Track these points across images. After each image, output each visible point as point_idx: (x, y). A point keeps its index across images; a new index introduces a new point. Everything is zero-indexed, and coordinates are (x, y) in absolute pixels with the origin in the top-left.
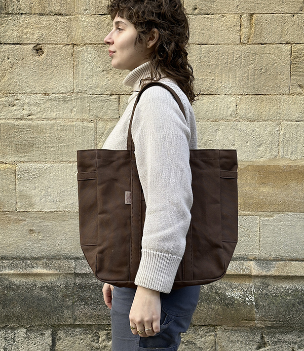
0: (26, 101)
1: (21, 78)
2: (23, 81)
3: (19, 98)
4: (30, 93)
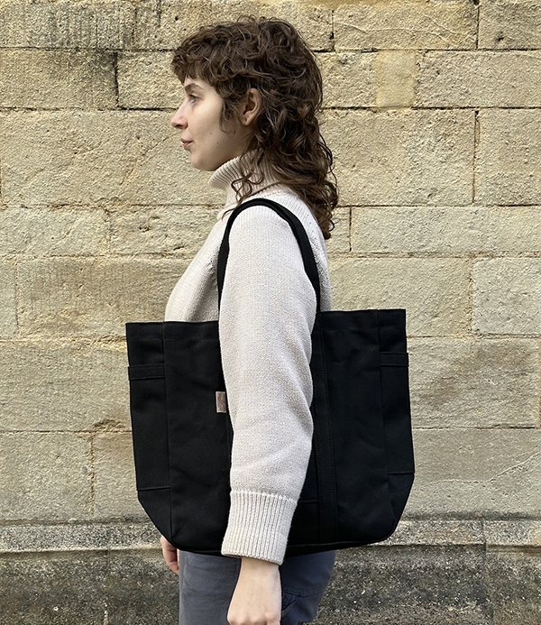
0: (173, 220)
1: (161, 175)
2: (167, 181)
3: (158, 214)
4: (180, 205)
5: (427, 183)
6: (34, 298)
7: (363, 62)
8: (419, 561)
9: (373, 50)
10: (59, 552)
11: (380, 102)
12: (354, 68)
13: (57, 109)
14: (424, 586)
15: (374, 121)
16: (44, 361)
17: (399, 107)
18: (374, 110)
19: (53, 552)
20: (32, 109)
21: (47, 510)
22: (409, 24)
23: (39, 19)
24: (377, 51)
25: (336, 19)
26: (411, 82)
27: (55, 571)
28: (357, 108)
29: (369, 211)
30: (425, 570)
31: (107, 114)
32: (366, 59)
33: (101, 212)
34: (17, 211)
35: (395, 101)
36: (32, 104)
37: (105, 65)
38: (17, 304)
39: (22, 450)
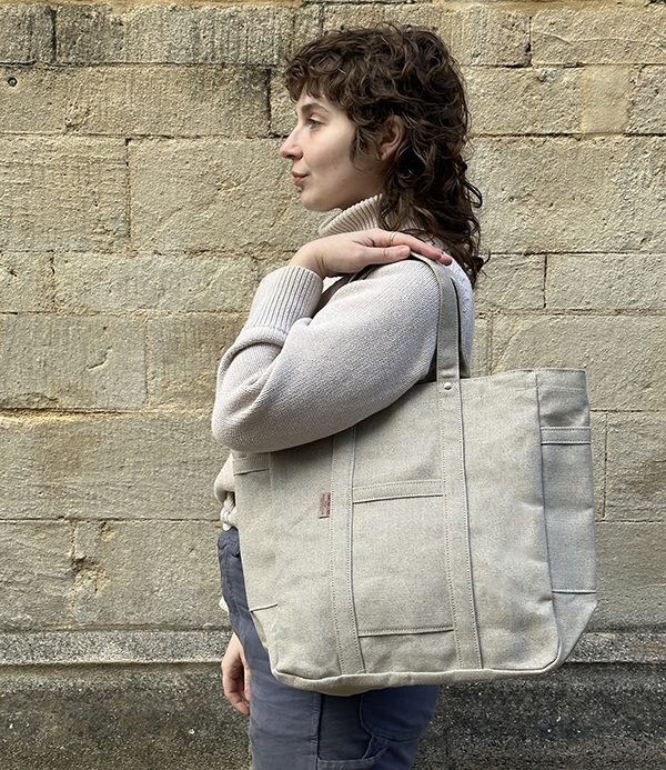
5: (640, 225)
6: (166, 362)
7: (566, 79)
8: (625, 683)
9: (578, 65)
10: (194, 663)
11: (585, 128)
12: (555, 86)
13: (198, 137)
14: (633, 713)
15: (578, 150)
16: (177, 436)
17: (609, 133)
18: (578, 137)
19: (187, 664)
20: (169, 137)
21: (178, 613)
22: (623, 33)
23: (179, 29)
24: (583, 65)
25: (534, 27)
26: (624, 103)
27: (189, 686)
28: (557, 135)
29: (569, 259)
30: (632, 692)
31: (257, 142)
32: (568, 76)
33: (247, 259)
34: (149, 258)
35: (603, 127)
36: (169, 131)
37: (256, 85)
38: (146, 368)
39: (150, 541)
